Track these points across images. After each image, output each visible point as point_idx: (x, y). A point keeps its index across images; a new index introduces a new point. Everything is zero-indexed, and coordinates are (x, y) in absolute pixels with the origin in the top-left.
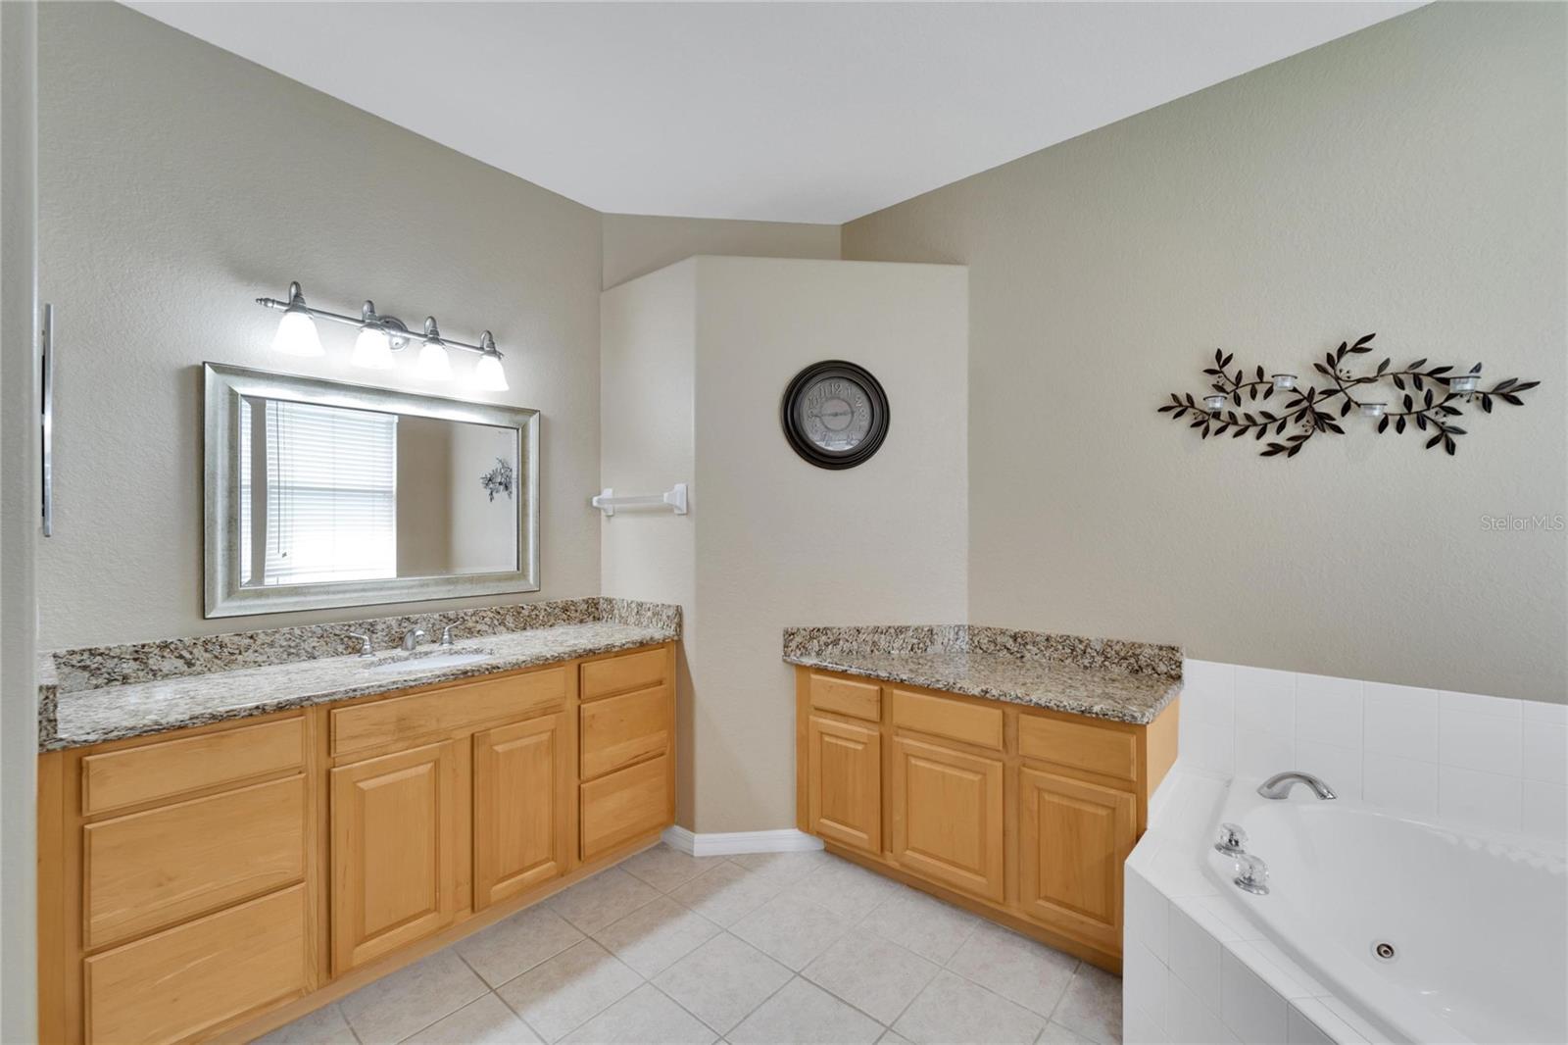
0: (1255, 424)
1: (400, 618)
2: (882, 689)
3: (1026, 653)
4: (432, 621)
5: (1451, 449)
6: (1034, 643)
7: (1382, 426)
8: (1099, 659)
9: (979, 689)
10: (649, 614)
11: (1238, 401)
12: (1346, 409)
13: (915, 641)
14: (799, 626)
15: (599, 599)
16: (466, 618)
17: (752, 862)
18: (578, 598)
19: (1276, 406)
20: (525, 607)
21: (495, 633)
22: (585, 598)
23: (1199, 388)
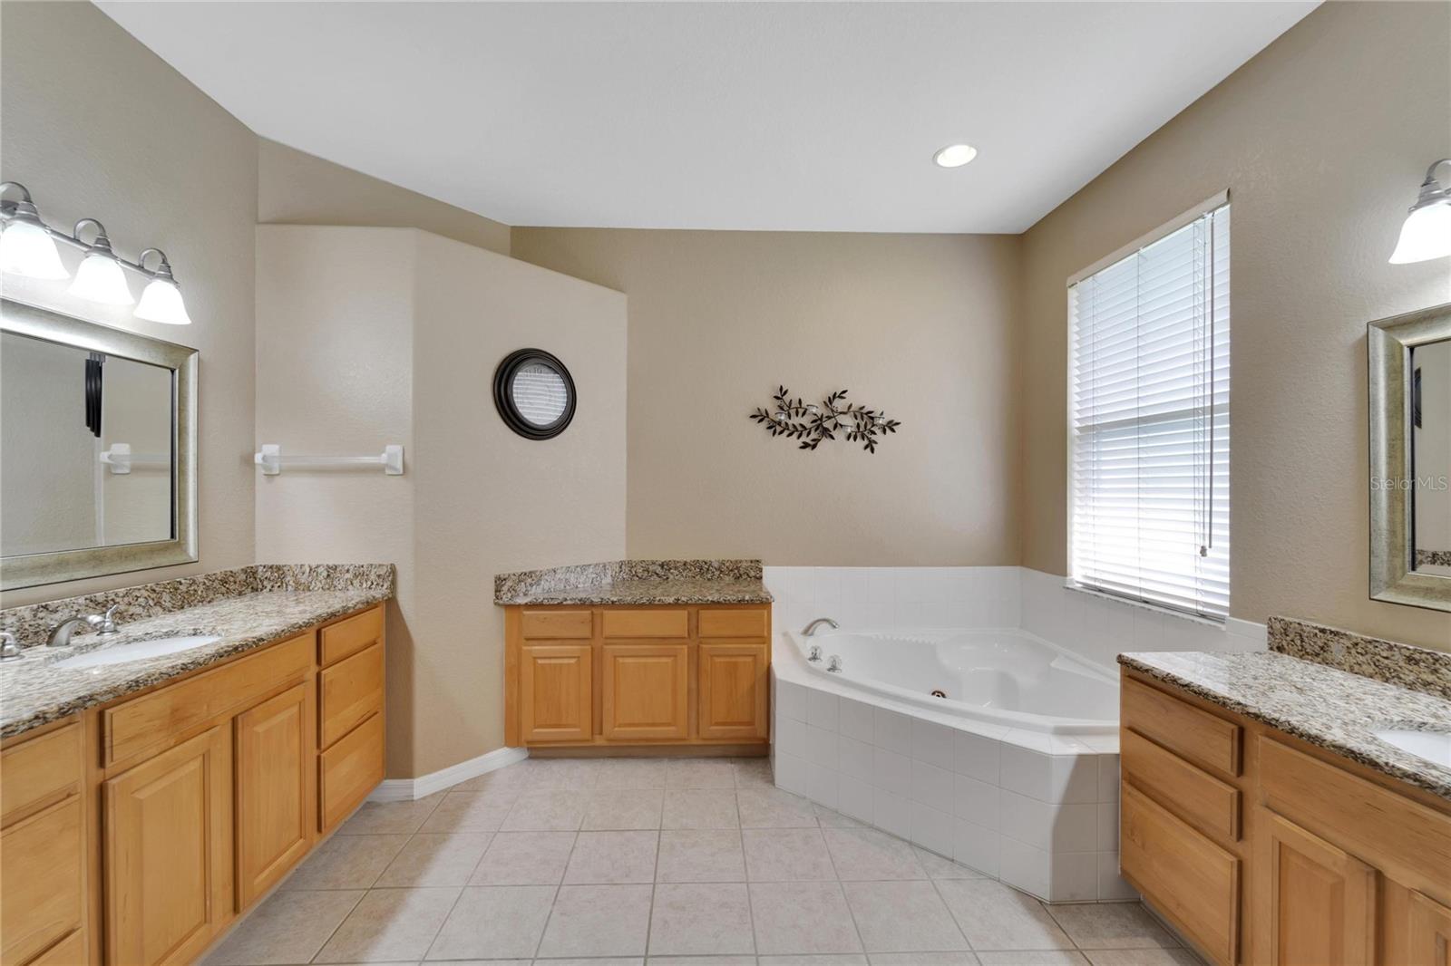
0: (797, 430)
1: (35, 606)
2: (592, 612)
3: (669, 574)
4: (76, 607)
5: (872, 451)
6: (676, 568)
7: (849, 438)
8: (717, 573)
9: (673, 599)
10: (348, 576)
11: (790, 417)
12: (835, 427)
13: (594, 576)
14: (510, 572)
15: (257, 567)
16: (117, 600)
17: (475, 786)
18: (236, 568)
19: (806, 421)
20: (183, 581)
21: (150, 616)
22: (243, 567)
23: (771, 406)
